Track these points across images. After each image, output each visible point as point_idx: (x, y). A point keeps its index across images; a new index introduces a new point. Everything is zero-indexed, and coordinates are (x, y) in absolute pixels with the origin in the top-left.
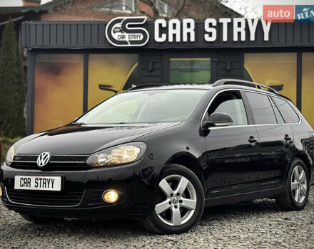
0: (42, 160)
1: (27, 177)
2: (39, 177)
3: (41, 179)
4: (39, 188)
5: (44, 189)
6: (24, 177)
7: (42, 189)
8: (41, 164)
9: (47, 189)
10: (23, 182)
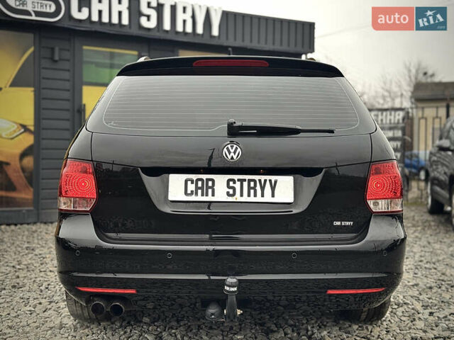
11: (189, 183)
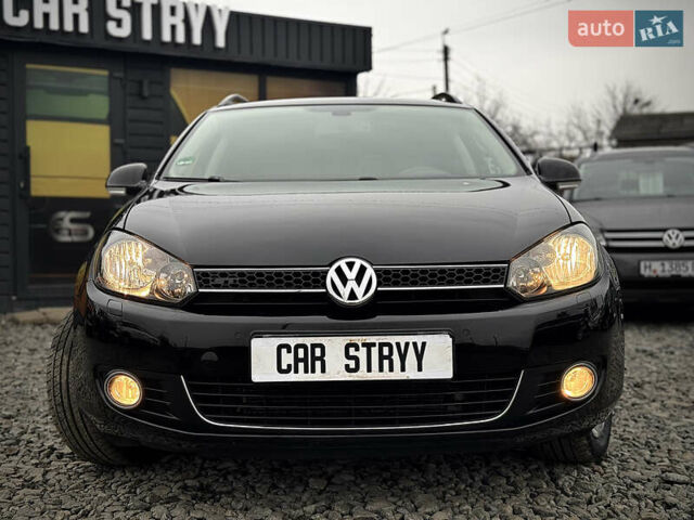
0: (352, 284)
1: (308, 341)
2: (359, 340)
3: (369, 346)
4: (362, 375)
5: (386, 375)
6: (292, 342)
7: (375, 375)
8: (353, 295)
9: (397, 375)
10: (288, 359)
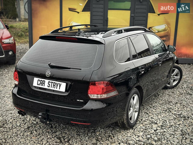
11: (39, 81)
